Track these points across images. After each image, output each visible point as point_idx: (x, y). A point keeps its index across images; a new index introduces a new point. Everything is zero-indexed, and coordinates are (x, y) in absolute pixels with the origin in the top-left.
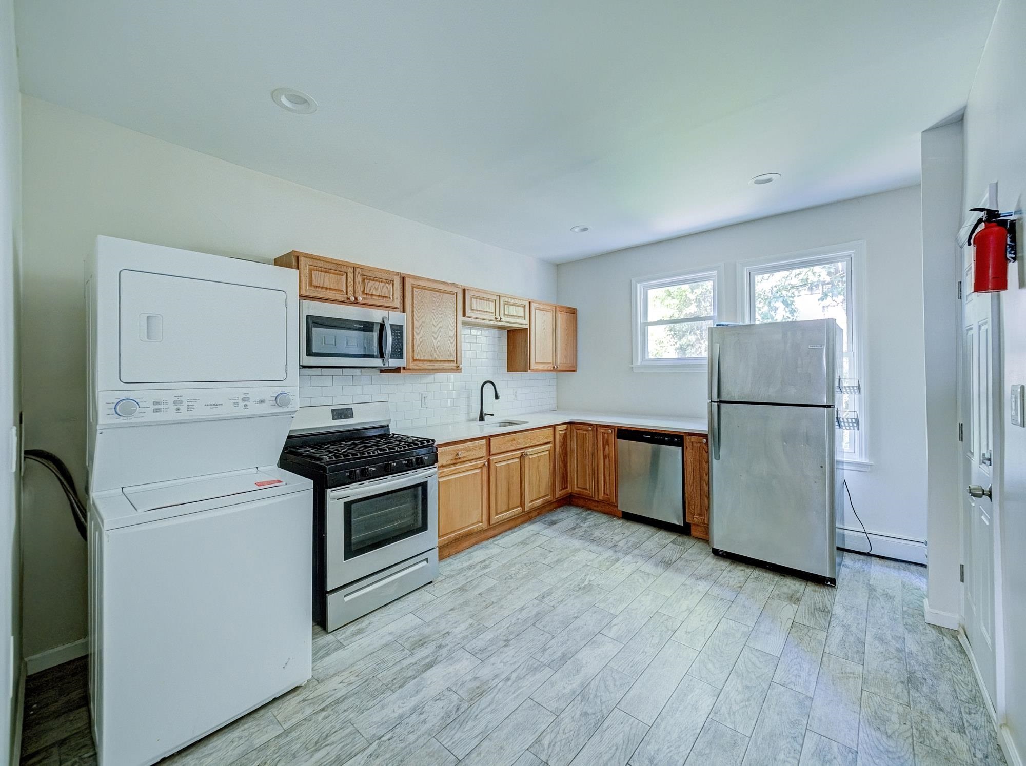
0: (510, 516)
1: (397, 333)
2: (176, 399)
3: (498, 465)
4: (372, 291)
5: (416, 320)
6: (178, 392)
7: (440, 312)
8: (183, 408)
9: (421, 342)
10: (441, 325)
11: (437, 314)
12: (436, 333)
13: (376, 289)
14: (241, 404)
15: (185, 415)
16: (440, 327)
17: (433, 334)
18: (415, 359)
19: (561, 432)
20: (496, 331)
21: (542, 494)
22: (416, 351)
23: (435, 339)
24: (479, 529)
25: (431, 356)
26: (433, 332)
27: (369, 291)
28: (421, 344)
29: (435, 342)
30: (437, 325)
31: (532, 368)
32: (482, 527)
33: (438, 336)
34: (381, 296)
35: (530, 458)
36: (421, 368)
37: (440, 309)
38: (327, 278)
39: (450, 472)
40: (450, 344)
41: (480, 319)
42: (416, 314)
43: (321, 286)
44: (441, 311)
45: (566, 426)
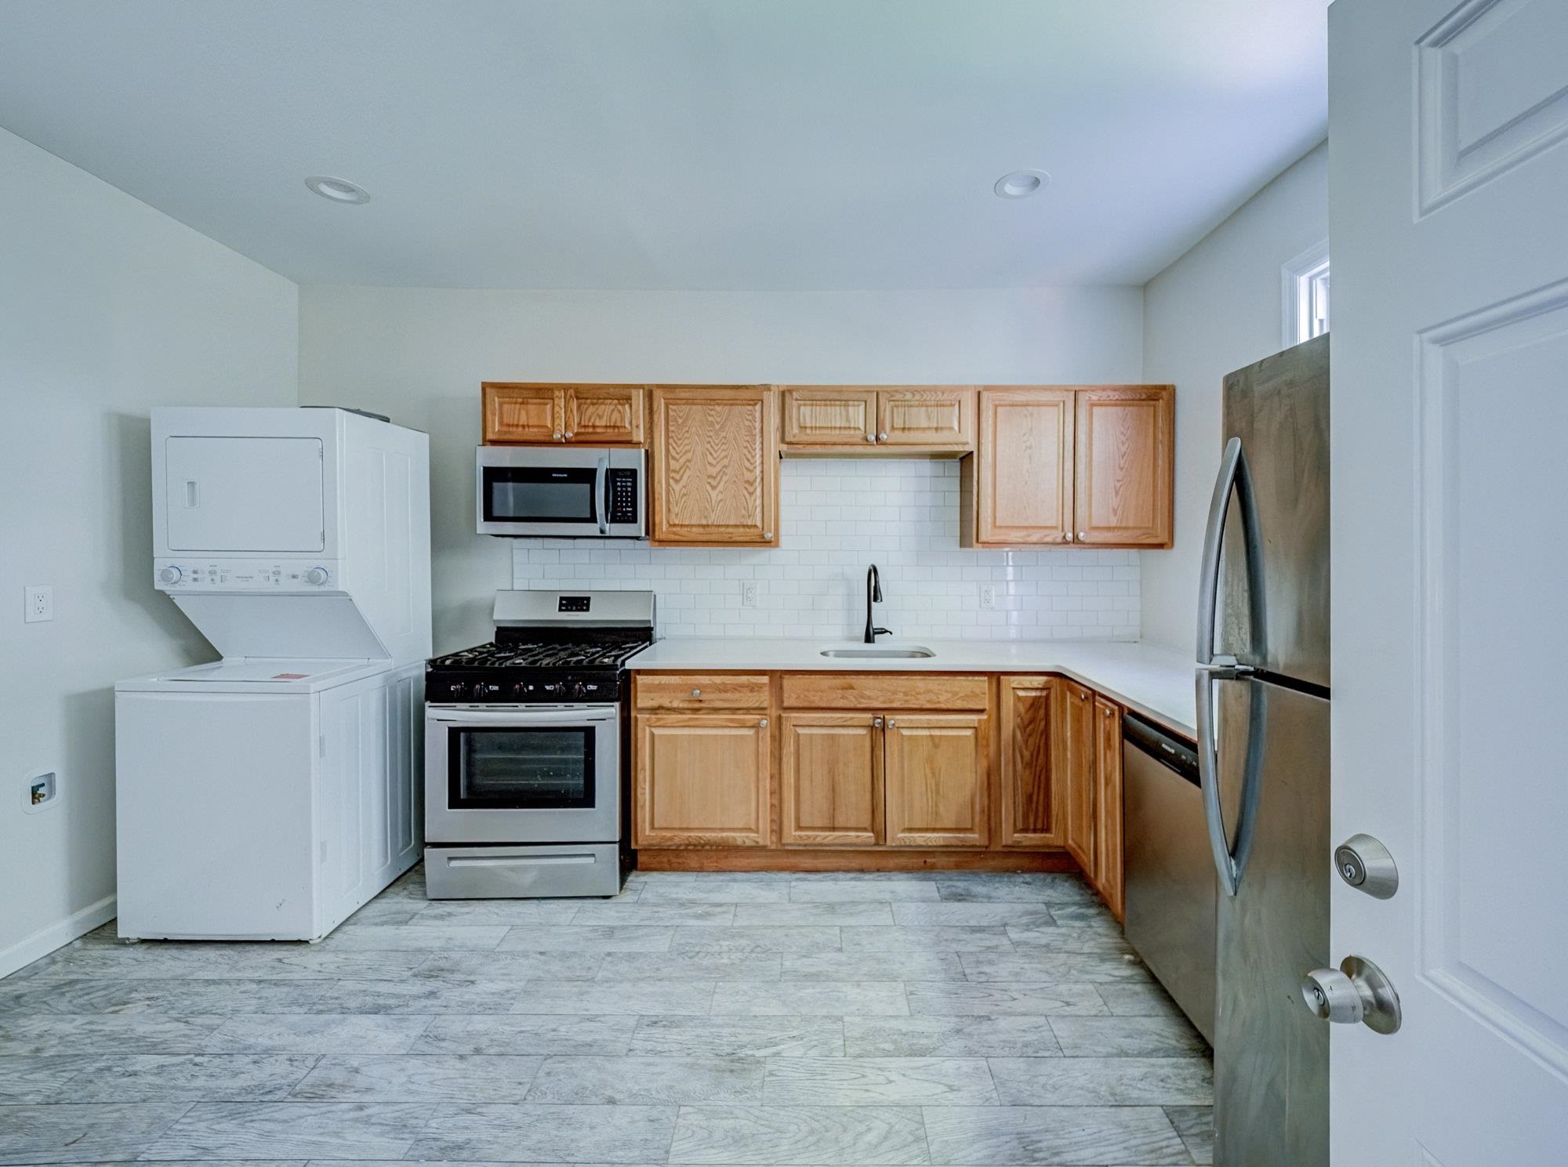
0: (837, 841)
1: (626, 482)
2: (211, 569)
3: (800, 731)
4: (593, 420)
5: (674, 458)
6: (212, 562)
7: (723, 440)
8: (217, 579)
9: (684, 495)
10: (725, 462)
11: (717, 445)
12: (715, 478)
13: (600, 417)
14: (272, 578)
15: (218, 587)
16: (725, 467)
17: (709, 480)
18: (671, 523)
19: (1021, 693)
20: (927, 467)
21: (949, 823)
22: (675, 509)
23: (714, 488)
24: (749, 843)
25: (706, 517)
26: (710, 477)
27: (589, 421)
28: (683, 500)
29: (713, 494)
30: (718, 463)
31: (983, 538)
32: (757, 842)
33: (719, 483)
34: (610, 426)
35: (902, 736)
36: (685, 539)
37: (724, 434)
38: (523, 413)
39: (678, 722)
40: (747, 496)
41: (824, 444)
42: (674, 448)
43: (516, 423)
44: (725, 438)
45: (1044, 679)
